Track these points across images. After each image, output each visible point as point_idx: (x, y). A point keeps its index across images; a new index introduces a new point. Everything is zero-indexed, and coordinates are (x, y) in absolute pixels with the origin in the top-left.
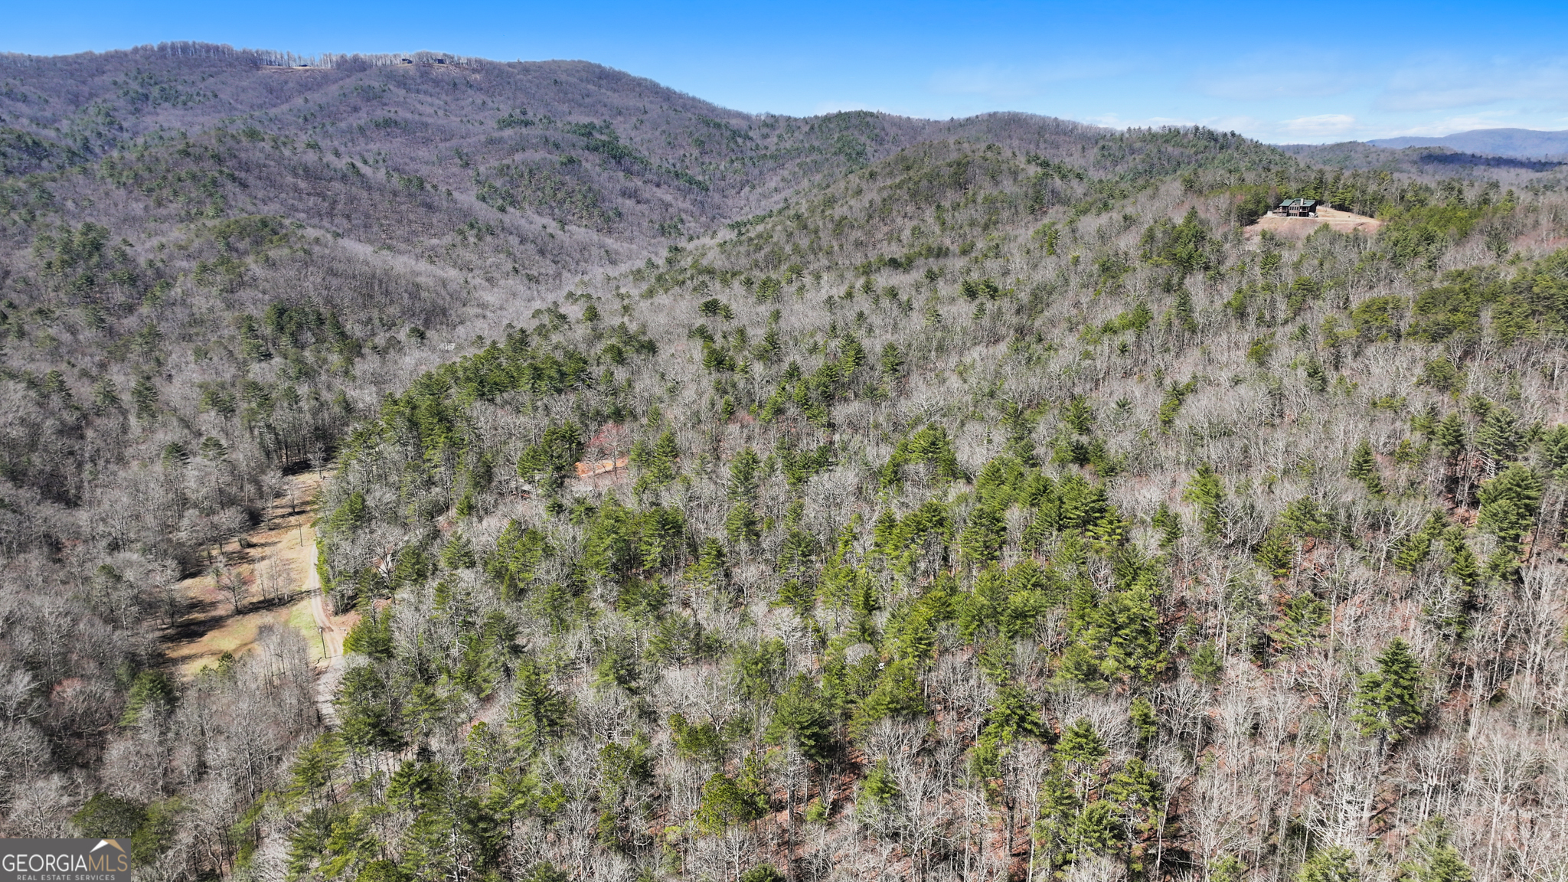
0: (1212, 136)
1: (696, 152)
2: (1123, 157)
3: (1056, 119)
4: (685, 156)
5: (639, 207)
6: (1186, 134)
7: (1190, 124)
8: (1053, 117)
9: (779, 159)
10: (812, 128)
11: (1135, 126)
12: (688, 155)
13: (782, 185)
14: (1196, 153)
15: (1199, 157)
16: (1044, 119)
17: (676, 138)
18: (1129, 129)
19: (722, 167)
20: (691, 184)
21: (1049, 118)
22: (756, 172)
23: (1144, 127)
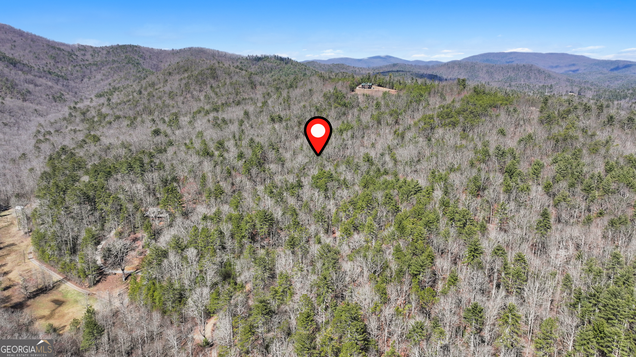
0: (282, 59)
1: (52, 62)
2: (250, 67)
3: (218, 51)
4: (47, 63)
5: (37, 88)
6: (271, 58)
7: (272, 54)
8: (217, 50)
9: (98, 66)
10: (109, 52)
11: (251, 54)
12: (48, 63)
13: (104, 77)
14: (278, 65)
15: (279, 66)
16: (214, 51)
17: (39, 55)
18: (249, 56)
19: (70, 69)
20: (58, 77)
21: (215, 50)
22: (89, 71)
23: (255, 55)
